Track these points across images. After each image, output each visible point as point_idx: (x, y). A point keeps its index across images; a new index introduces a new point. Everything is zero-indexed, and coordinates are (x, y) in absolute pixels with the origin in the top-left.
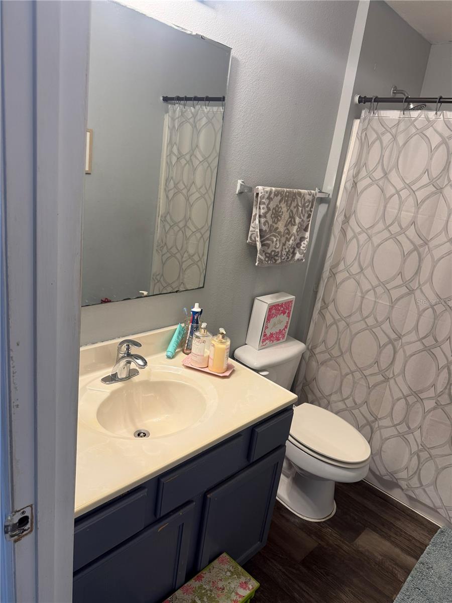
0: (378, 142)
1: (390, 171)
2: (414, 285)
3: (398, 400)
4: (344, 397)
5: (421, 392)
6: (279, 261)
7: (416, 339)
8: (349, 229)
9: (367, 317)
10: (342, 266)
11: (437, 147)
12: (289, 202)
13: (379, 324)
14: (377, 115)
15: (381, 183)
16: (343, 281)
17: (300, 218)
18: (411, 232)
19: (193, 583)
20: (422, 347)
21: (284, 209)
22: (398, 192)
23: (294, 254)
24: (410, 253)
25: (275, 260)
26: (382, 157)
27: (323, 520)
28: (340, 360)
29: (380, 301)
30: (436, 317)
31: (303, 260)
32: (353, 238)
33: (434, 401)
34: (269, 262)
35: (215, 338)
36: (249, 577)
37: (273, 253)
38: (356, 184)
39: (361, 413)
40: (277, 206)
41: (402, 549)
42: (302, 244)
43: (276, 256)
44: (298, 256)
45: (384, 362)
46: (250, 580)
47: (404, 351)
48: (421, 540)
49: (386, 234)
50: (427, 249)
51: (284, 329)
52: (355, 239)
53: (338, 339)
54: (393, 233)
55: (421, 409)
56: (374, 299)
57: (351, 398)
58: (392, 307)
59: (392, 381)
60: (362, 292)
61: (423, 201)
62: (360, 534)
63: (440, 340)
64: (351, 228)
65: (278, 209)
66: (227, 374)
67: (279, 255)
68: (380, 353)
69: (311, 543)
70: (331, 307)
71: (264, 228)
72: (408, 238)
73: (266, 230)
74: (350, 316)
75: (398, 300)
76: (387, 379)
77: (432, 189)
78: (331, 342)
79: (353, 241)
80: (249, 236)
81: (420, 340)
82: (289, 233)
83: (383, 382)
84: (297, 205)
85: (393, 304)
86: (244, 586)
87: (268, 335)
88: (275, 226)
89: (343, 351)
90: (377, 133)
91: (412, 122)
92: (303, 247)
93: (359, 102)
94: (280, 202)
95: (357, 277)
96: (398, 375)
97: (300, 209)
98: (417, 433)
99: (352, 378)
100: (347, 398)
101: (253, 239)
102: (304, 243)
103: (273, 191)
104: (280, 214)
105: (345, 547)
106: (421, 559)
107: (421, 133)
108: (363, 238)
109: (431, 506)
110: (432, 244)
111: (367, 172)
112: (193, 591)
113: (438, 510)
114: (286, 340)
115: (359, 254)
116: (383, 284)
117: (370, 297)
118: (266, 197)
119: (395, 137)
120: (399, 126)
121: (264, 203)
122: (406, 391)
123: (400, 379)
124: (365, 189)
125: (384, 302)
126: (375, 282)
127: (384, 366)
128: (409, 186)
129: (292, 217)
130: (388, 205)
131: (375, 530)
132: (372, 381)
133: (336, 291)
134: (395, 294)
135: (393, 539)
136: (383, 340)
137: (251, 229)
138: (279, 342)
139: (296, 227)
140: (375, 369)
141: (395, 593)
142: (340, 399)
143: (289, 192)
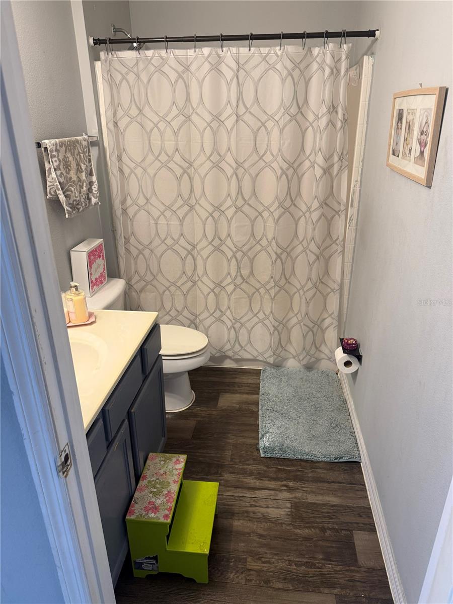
0: (124, 82)
1: (144, 107)
2: (193, 202)
3: (208, 294)
4: (168, 311)
5: (222, 282)
6: (82, 209)
7: (208, 243)
8: (124, 166)
9: (165, 239)
10: (129, 202)
11: (176, 81)
12: (72, 151)
13: (176, 242)
14: (115, 56)
15: (139, 119)
16: (135, 214)
17: (85, 164)
18: (177, 158)
19: (142, 483)
20: (213, 248)
21: (71, 159)
22: (156, 125)
23: (90, 199)
24: (181, 176)
25: (77, 208)
26: (132, 95)
27: (190, 405)
28: (155, 282)
29: (172, 223)
30: (216, 222)
31: (98, 203)
32: (131, 174)
33: (233, 284)
34: (74, 212)
35: (68, 292)
36: (177, 456)
37: (75, 202)
38: (116, 123)
39: (185, 317)
40: (64, 156)
41: (247, 394)
42: (93, 188)
43: (78, 204)
44: (94, 200)
45: (189, 270)
46: (179, 457)
47: (201, 256)
48: (255, 382)
49: (157, 164)
50: (193, 170)
51: (103, 272)
52: (133, 174)
53: (148, 266)
54: (163, 162)
55: (225, 295)
56: (166, 223)
57: (173, 308)
58: (182, 225)
59: (199, 283)
60: (154, 220)
61: (179, 129)
62: (218, 399)
63: (223, 239)
64: (126, 165)
65: (66, 159)
66: (92, 320)
67: (80, 203)
68: (184, 265)
69: (192, 423)
70: (132, 240)
71: (62, 180)
72: (176, 163)
73: (63, 182)
74: (151, 242)
75: (184, 217)
76: (195, 283)
77: (182, 118)
78: (142, 270)
79: (131, 176)
80: (48, 191)
81: (210, 243)
82: (80, 180)
83: (193, 286)
84: (79, 152)
85: (181, 221)
86: (178, 462)
87: (94, 281)
88: (69, 176)
89: (155, 274)
90: (121, 74)
91: (149, 61)
92: (96, 191)
93: (95, 44)
94: (66, 152)
95: (146, 208)
96: (203, 276)
97: (82, 155)
98: (228, 313)
99: (169, 293)
100: (170, 311)
101: (53, 193)
102: (94, 187)
103: (58, 143)
104: (69, 163)
105: (214, 413)
106: (260, 393)
107: (159, 70)
108: (139, 171)
109: (252, 358)
110: (196, 164)
111: (124, 111)
112: (146, 487)
113: (257, 358)
114: (108, 281)
115: (140, 187)
116: (169, 208)
117: (162, 221)
118: (54, 149)
119: (138, 76)
120: (139, 65)
121: (55, 156)
122: (212, 286)
123: (205, 279)
124: (127, 127)
125: (175, 222)
126: (162, 208)
127: (189, 273)
128: (163, 119)
129: (78, 165)
130: (151, 138)
131: (226, 392)
132: (185, 288)
133: (132, 225)
134: (181, 213)
135: (239, 391)
136: (183, 253)
137: (48, 184)
138: (103, 284)
139: (84, 173)
140: (184, 279)
141: (257, 420)
142: (166, 313)
143: (69, 141)
